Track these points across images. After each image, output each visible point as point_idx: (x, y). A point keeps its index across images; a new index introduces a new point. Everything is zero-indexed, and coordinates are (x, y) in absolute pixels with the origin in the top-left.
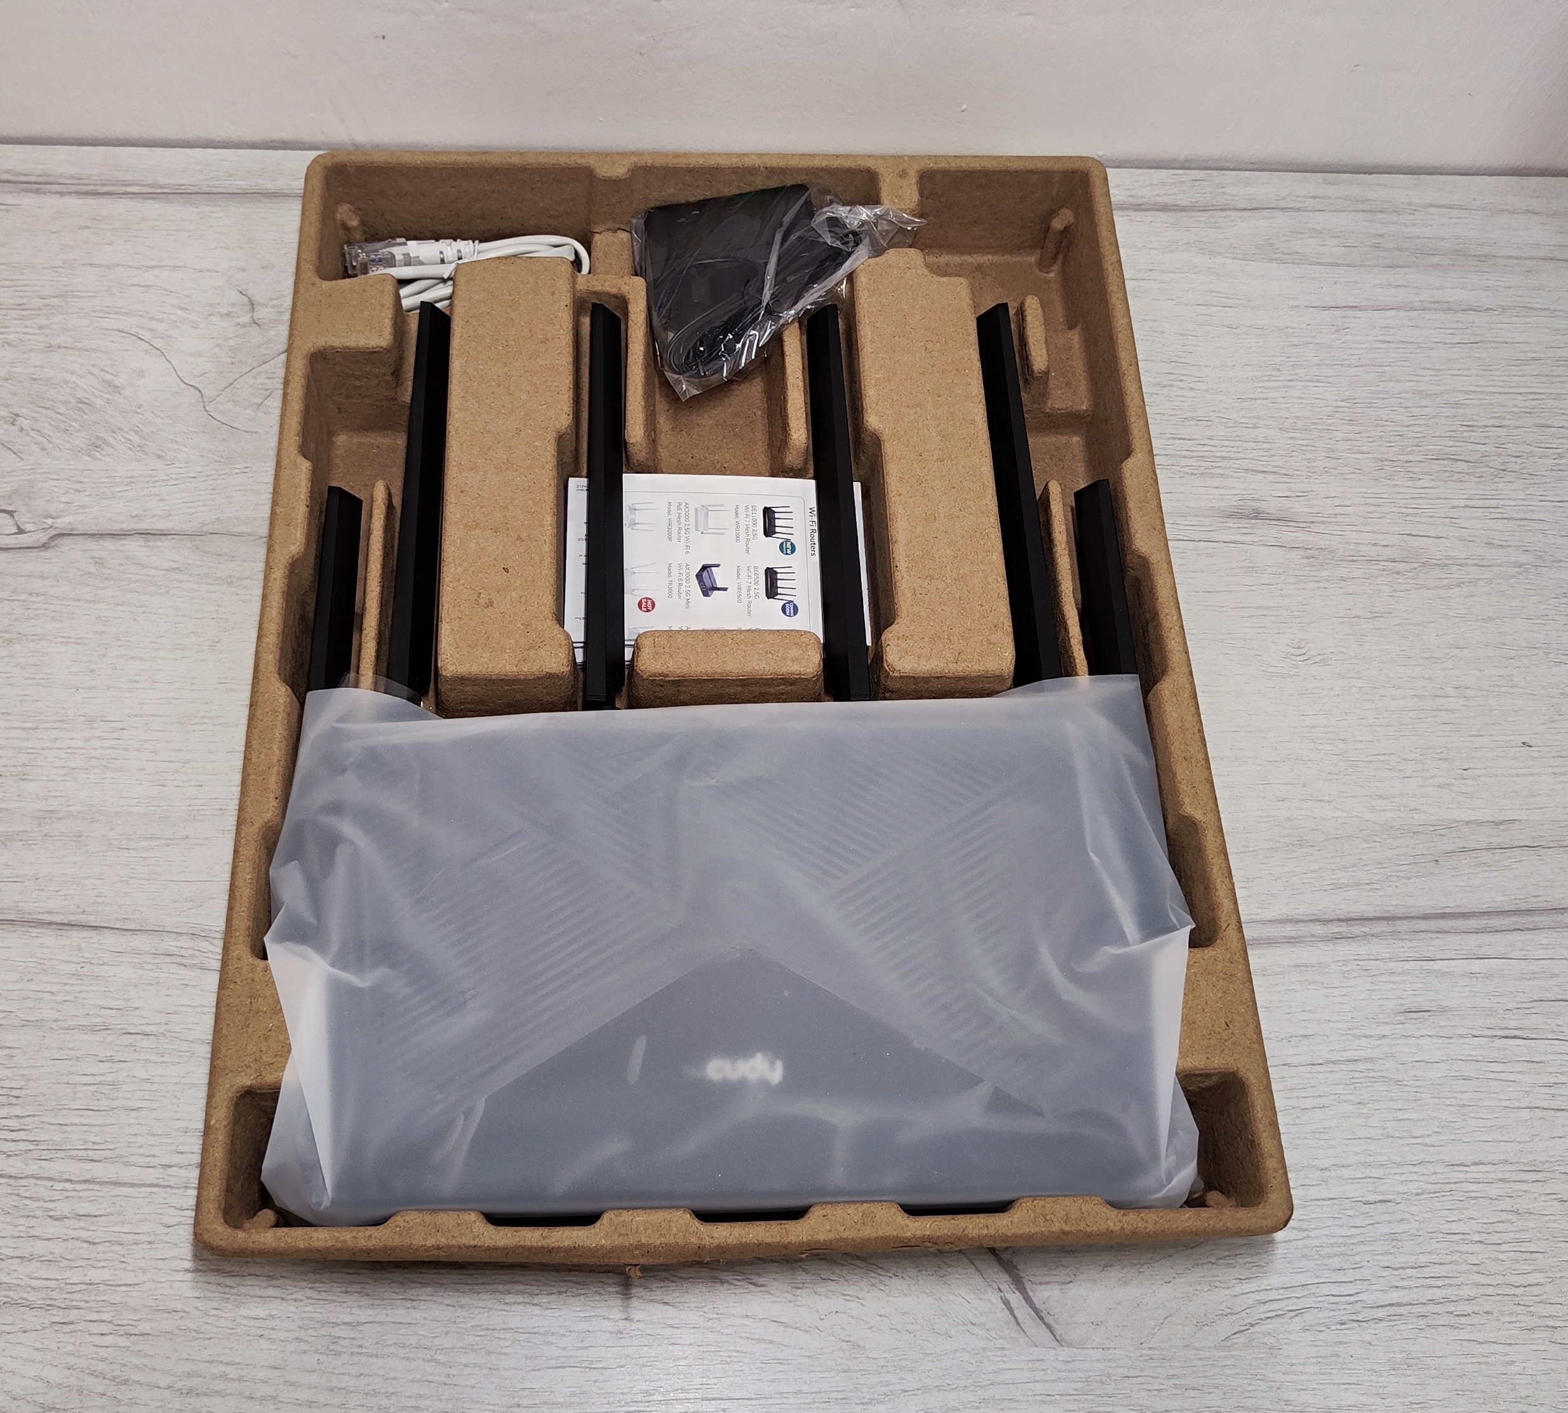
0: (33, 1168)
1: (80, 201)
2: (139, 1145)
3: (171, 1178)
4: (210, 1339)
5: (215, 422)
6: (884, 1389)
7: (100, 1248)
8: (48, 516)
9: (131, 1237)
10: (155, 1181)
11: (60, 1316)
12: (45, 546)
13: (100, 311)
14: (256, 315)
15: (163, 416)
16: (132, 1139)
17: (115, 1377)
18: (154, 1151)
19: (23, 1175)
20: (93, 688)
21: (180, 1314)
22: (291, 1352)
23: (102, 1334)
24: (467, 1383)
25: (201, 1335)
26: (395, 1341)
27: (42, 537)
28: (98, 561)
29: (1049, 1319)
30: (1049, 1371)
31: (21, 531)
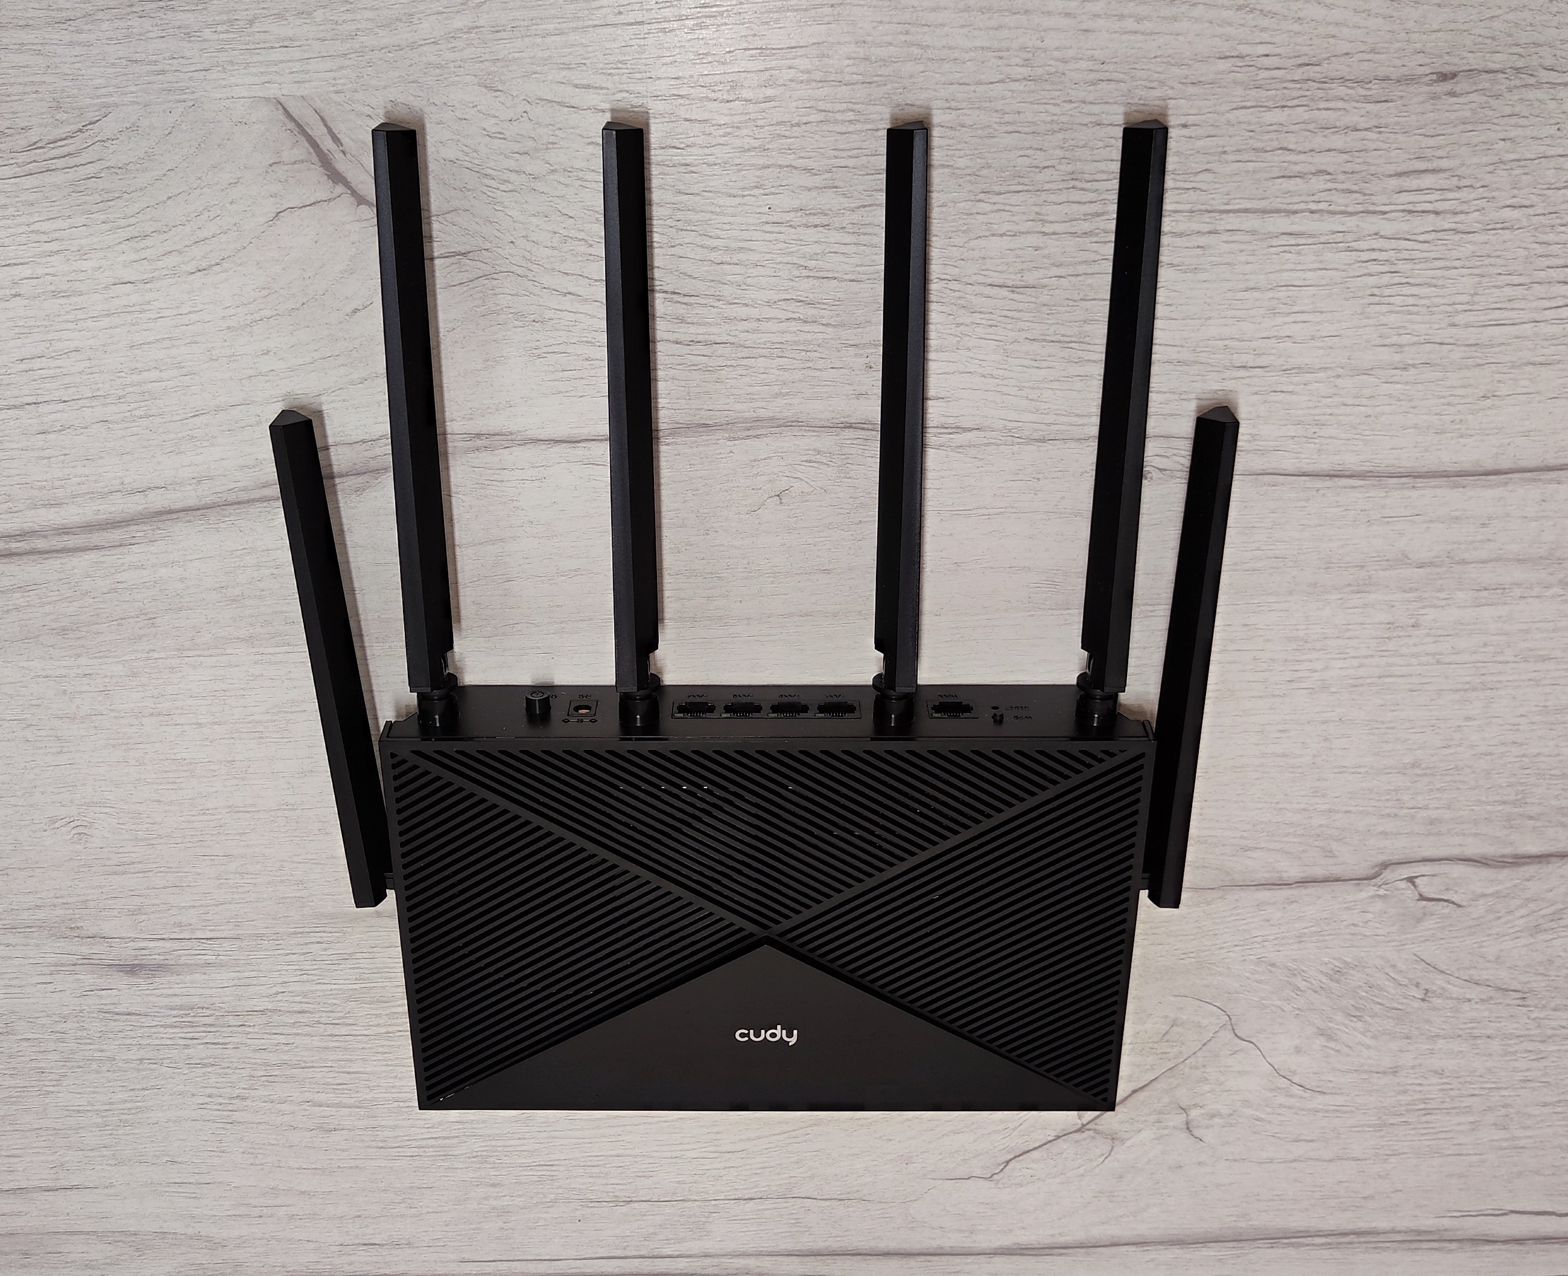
0: (1351, 222)
1: (1374, 1225)
2: (1245, 253)
3: (1207, 220)
4: (1155, 57)
5: (1217, 1004)
6: (456, 43)
7: (1275, 144)
8: (1384, 897)
9: (1245, 157)
10: (1224, 216)
11: (1312, 72)
12: (1385, 866)
13: (1346, 1112)
14: (1183, 1117)
15: (1272, 1008)
16: (1251, 259)
17: (1251, 12)
18: (1226, 247)
19: (1361, 215)
20: (1323, 723)
21: (1189, 81)
22: (1071, 47)
23: (1267, 55)
24: (887, 27)
25: (1165, 60)
26: (965, 66)
27: (1388, 875)
28: (1329, 854)
29: (291, 125)
30: (287, 71)
31: (1411, 880)
